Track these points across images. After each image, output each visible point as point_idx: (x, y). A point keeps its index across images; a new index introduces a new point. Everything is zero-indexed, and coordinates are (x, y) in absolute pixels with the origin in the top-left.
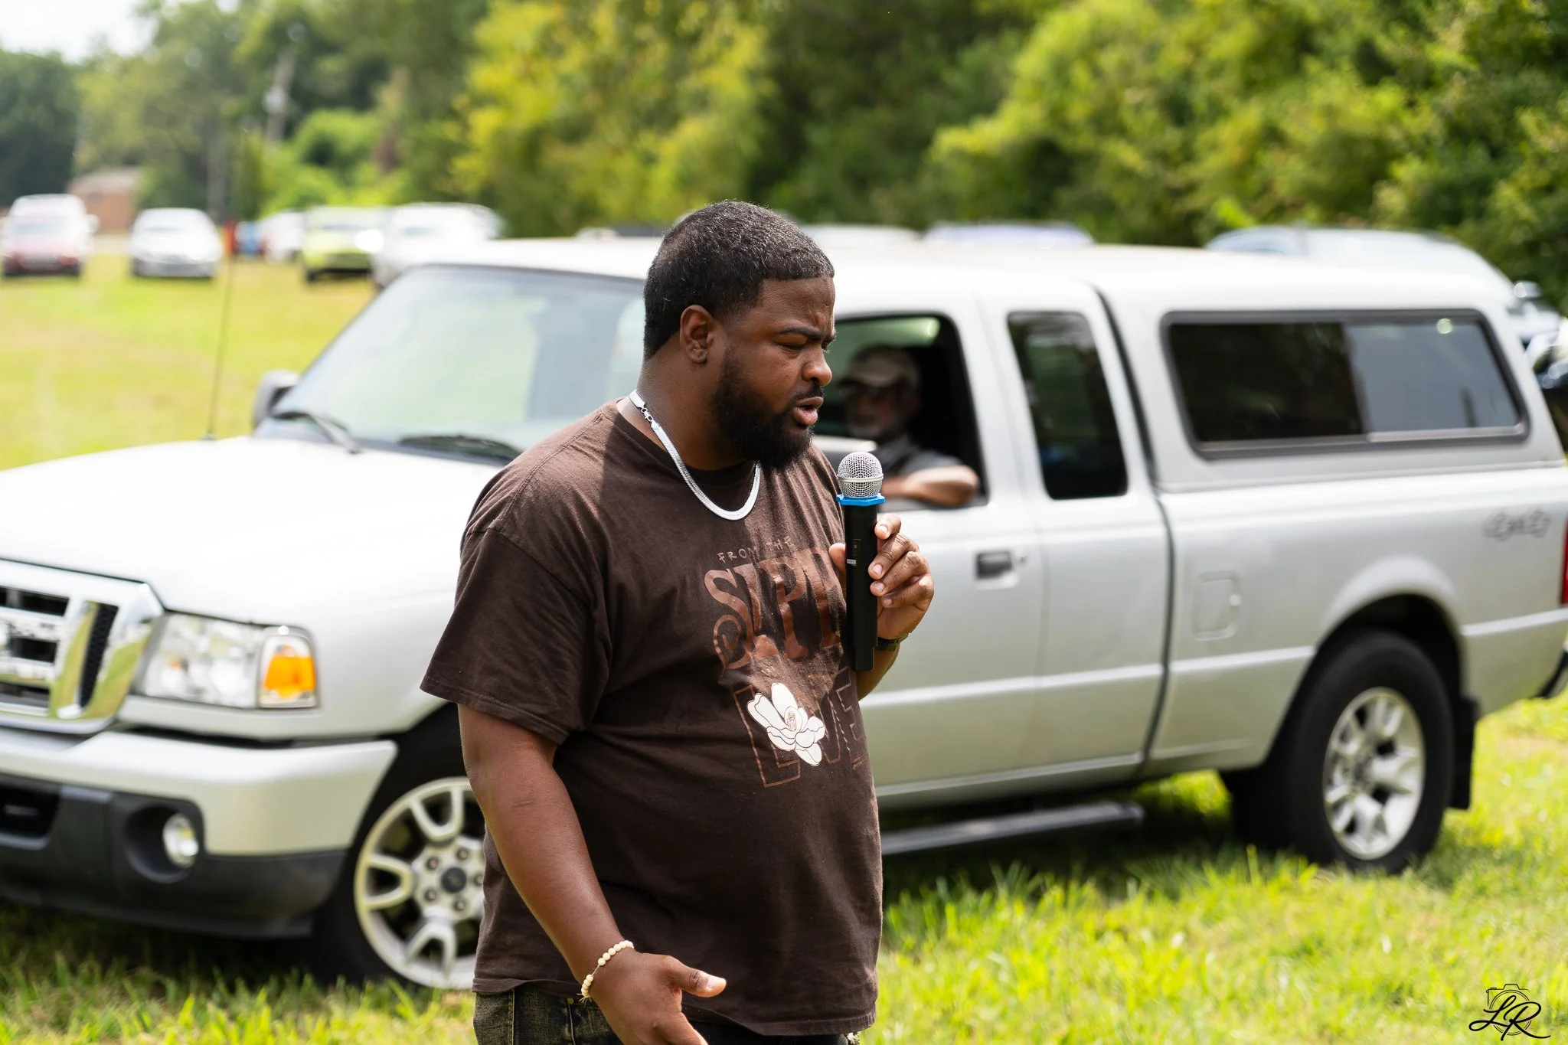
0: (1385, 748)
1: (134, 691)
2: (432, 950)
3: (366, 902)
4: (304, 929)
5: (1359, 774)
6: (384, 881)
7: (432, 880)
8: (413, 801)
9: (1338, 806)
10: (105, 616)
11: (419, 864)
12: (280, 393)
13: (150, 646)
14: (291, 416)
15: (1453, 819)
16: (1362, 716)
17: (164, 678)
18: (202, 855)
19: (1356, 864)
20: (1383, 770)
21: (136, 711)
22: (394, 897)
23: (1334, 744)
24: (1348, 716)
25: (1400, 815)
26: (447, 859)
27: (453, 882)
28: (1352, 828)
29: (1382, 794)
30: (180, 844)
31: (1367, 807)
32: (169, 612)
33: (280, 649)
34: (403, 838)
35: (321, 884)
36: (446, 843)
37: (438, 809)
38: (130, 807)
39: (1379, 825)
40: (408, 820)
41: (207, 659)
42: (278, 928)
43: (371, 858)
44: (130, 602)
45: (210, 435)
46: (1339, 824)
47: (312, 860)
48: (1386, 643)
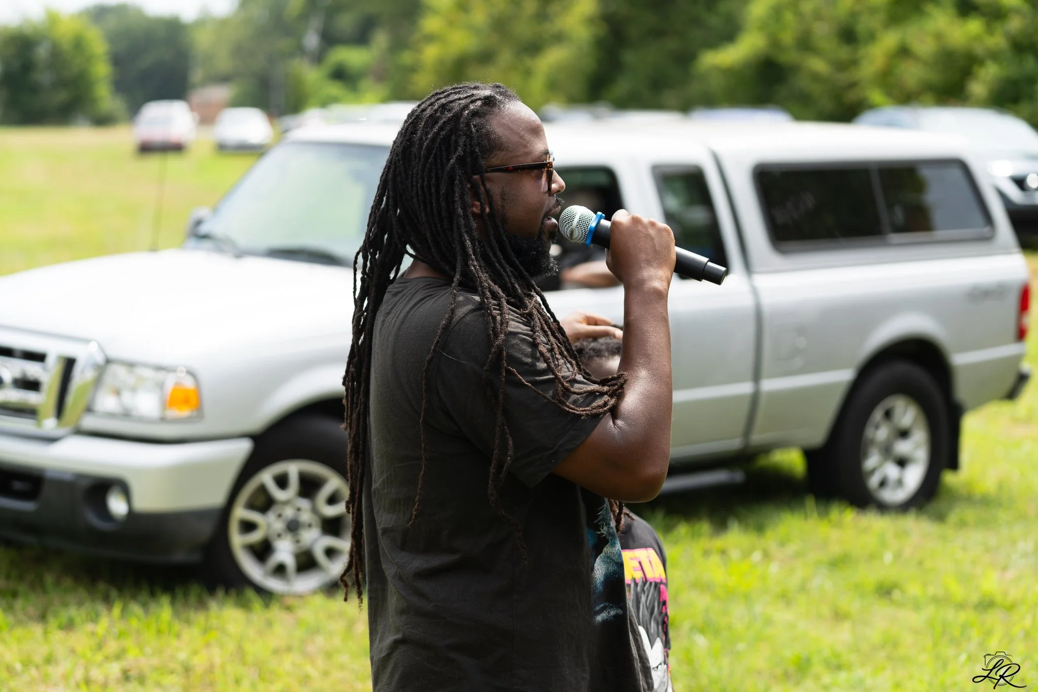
0: (904, 434)
1: (89, 410)
2: (280, 570)
3: (238, 540)
4: (196, 557)
5: (887, 451)
6: (248, 527)
7: (278, 526)
8: (266, 477)
9: (873, 471)
10: (69, 364)
11: (271, 516)
12: (199, 223)
13: (98, 382)
14: (205, 237)
15: (949, 478)
16: (888, 414)
17: (106, 402)
18: (131, 514)
19: (883, 508)
20: (903, 447)
21: (89, 422)
22: (255, 537)
23: (869, 432)
24: (878, 414)
25: (914, 476)
26: (289, 512)
27: (293, 527)
28: (883, 483)
29: (902, 462)
30: (117, 506)
31: (892, 471)
32: (108, 361)
33: (177, 385)
34: (261, 501)
35: (206, 530)
36: (286, 503)
37: (282, 481)
38: (84, 483)
39: (900, 483)
40: (262, 489)
41: (134, 390)
42: (180, 556)
43: (240, 512)
44: (85, 355)
45: (154, 249)
46: (874, 481)
47: (199, 515)
48: (901, 368)
